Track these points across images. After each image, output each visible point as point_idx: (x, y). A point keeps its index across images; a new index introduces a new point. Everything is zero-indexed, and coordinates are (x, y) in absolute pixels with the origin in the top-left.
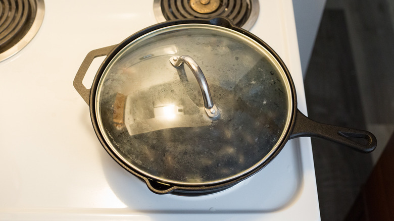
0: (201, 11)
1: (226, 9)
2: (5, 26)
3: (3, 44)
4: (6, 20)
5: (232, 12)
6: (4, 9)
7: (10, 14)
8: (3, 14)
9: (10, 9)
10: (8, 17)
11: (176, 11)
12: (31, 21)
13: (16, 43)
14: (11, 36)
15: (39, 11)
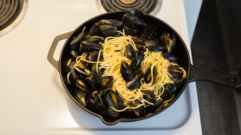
0: (125, 2)
1: (142, 1)
2: (3, 14)
3: (2, 25)
4: (4, 10)
5: (145, 3)
6: (3, 3)
7: (6, 6)
8: (2, 5)
9: (7, 3)
10: (5, 8)
11: (110, 3)
12: (20, 10)
13: (10, 24)
14: (7, 20)
15: (24, 4)
